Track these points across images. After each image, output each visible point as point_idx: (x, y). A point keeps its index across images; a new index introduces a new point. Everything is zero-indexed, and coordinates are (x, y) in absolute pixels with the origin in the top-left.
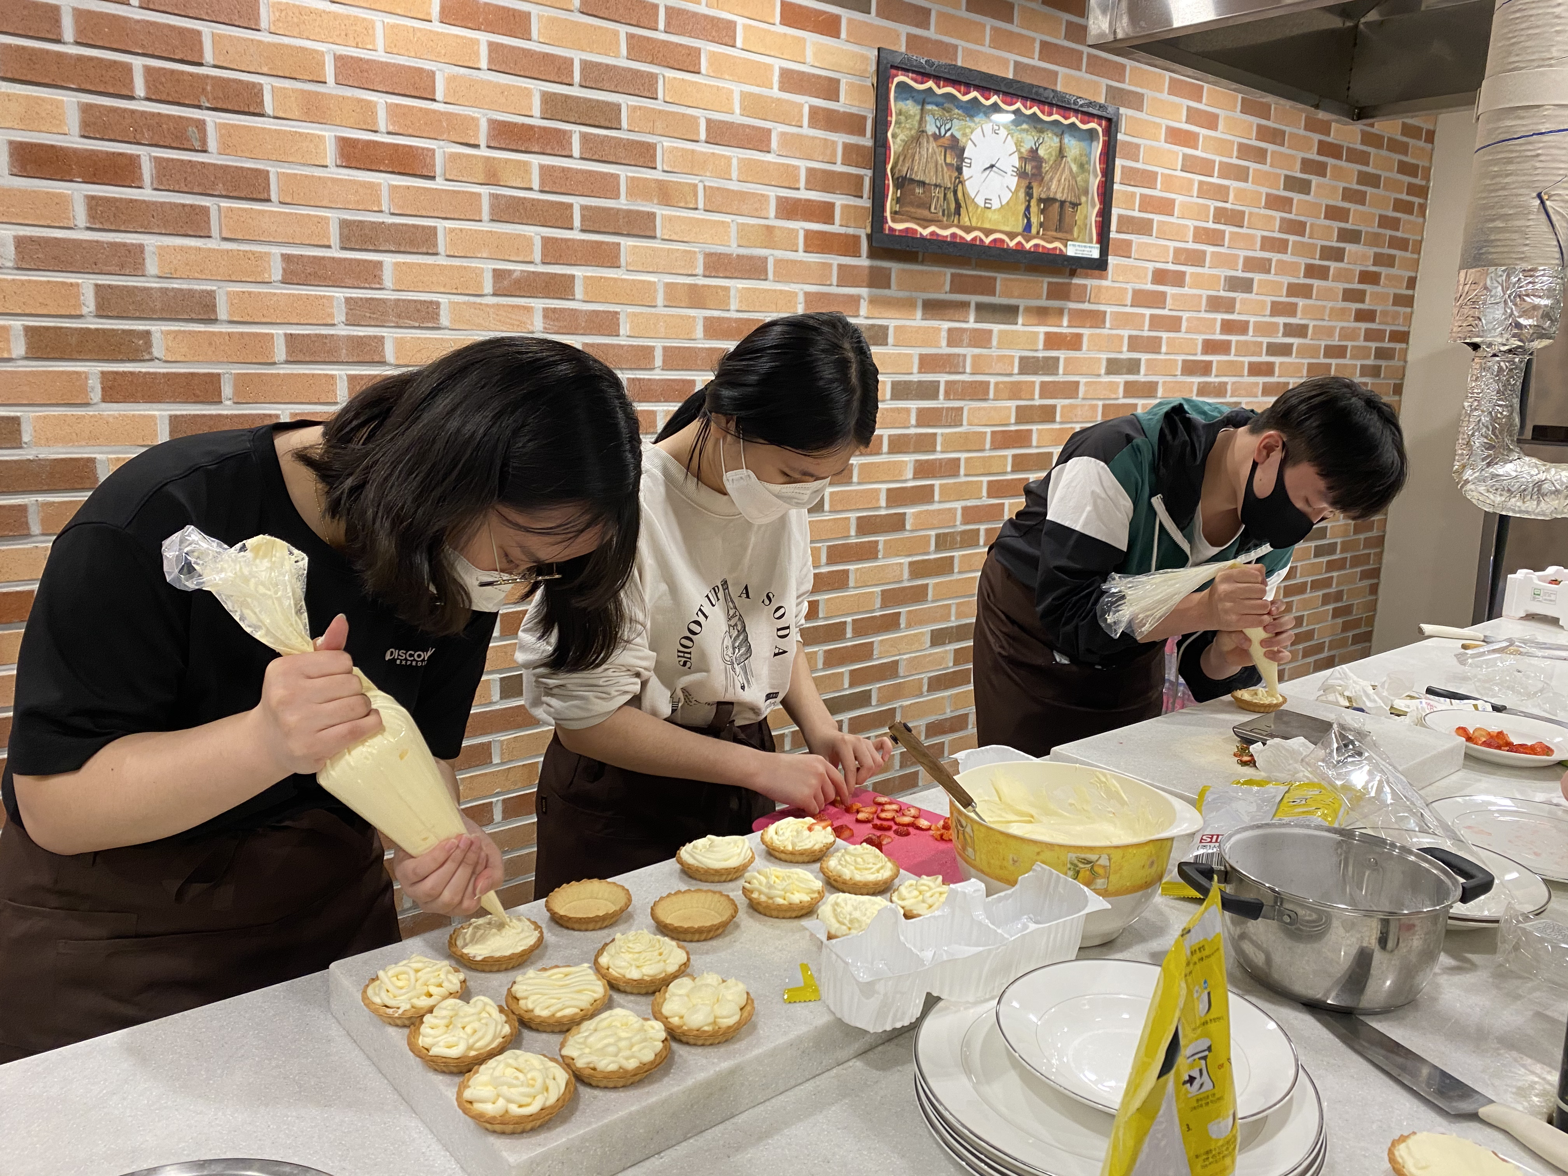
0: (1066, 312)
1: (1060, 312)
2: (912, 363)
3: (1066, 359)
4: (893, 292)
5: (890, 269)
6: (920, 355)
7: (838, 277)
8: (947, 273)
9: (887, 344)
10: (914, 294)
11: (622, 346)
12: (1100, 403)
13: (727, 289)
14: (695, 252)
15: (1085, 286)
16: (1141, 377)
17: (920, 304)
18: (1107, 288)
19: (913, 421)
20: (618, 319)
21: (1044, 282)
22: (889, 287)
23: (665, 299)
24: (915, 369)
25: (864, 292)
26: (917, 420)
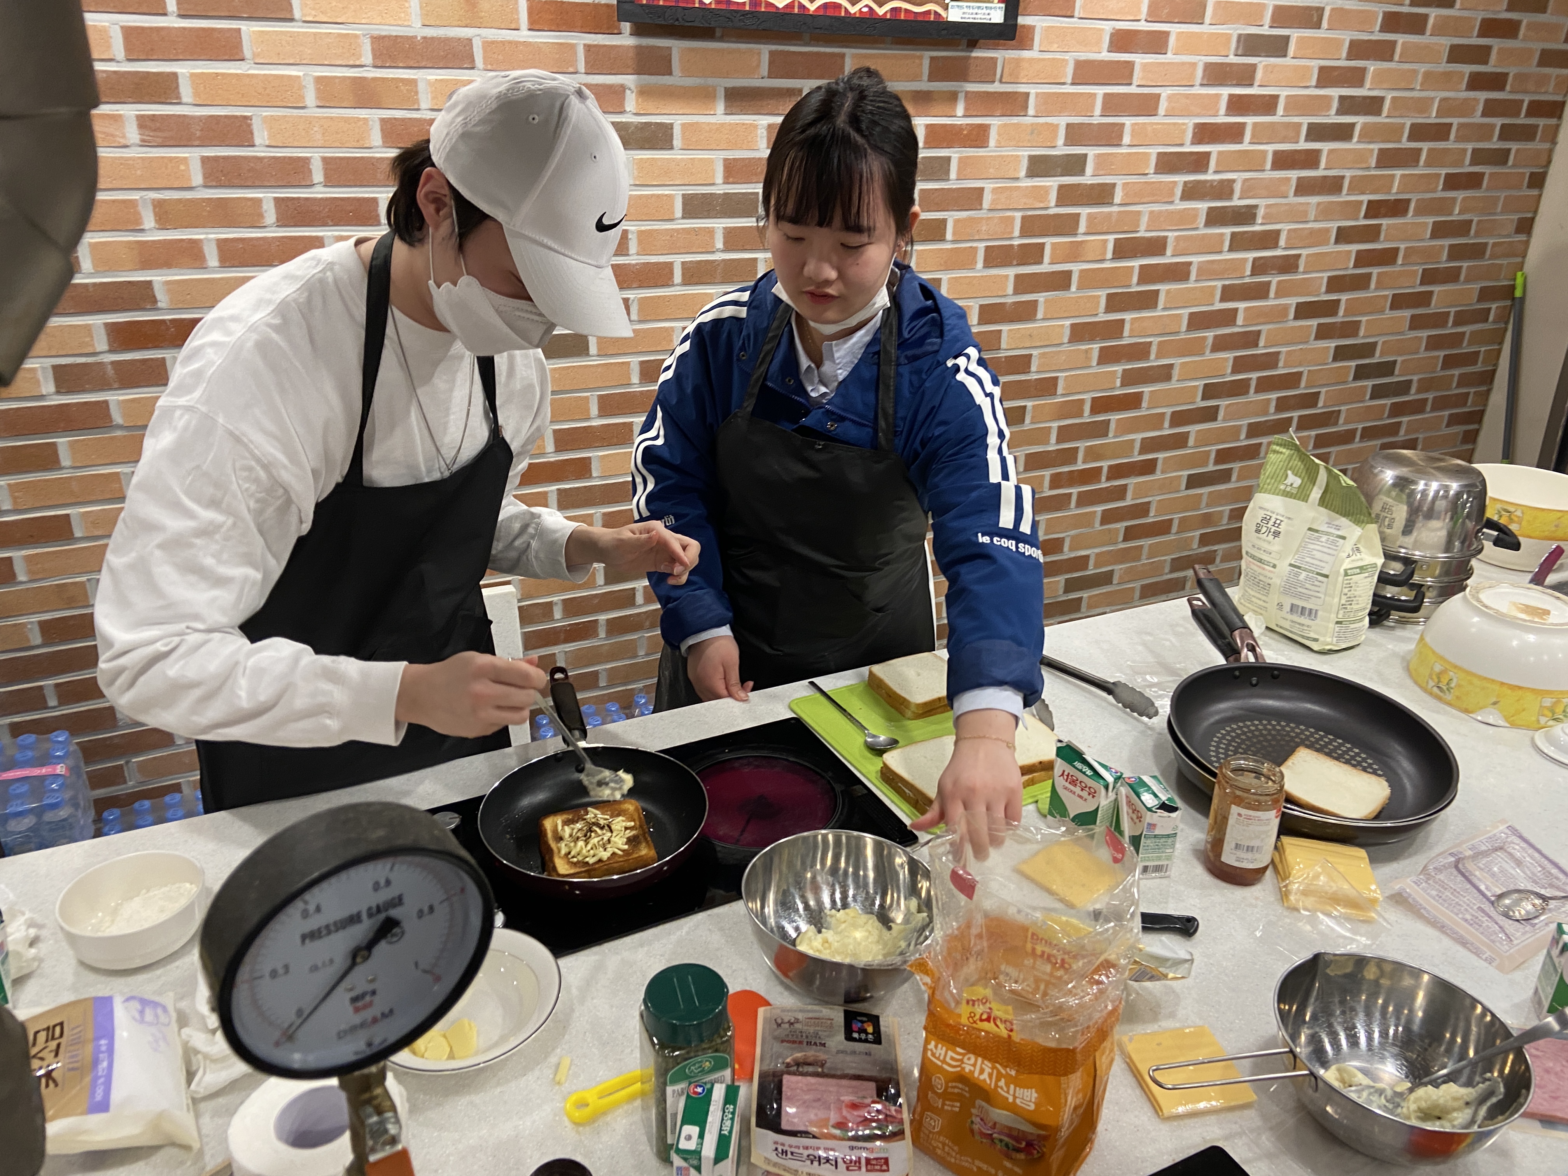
0: (961, 96)
1: (953, 97)
2: (713, 171)
3: (960, 159)
4: (677, 79)
5: (670, 48)
6: (725, 160)
7: (586, 63)
8: (764, 51)
9: (672, 148)
10: (711, 81)
11: (260, 159)
12: (1018, 215)
13: (413, 82)
14: (356, 36)
15: (994, 60)
16: (1088, 178)
17: (721, 93)
18: (1031, 60)
19: (720, 245)
20: (250, 125)
21: (925, 57)
22: (670, 73)
23: (317, 98)
24: (719, 179)
25: (629, 80)
26: (725, 243)
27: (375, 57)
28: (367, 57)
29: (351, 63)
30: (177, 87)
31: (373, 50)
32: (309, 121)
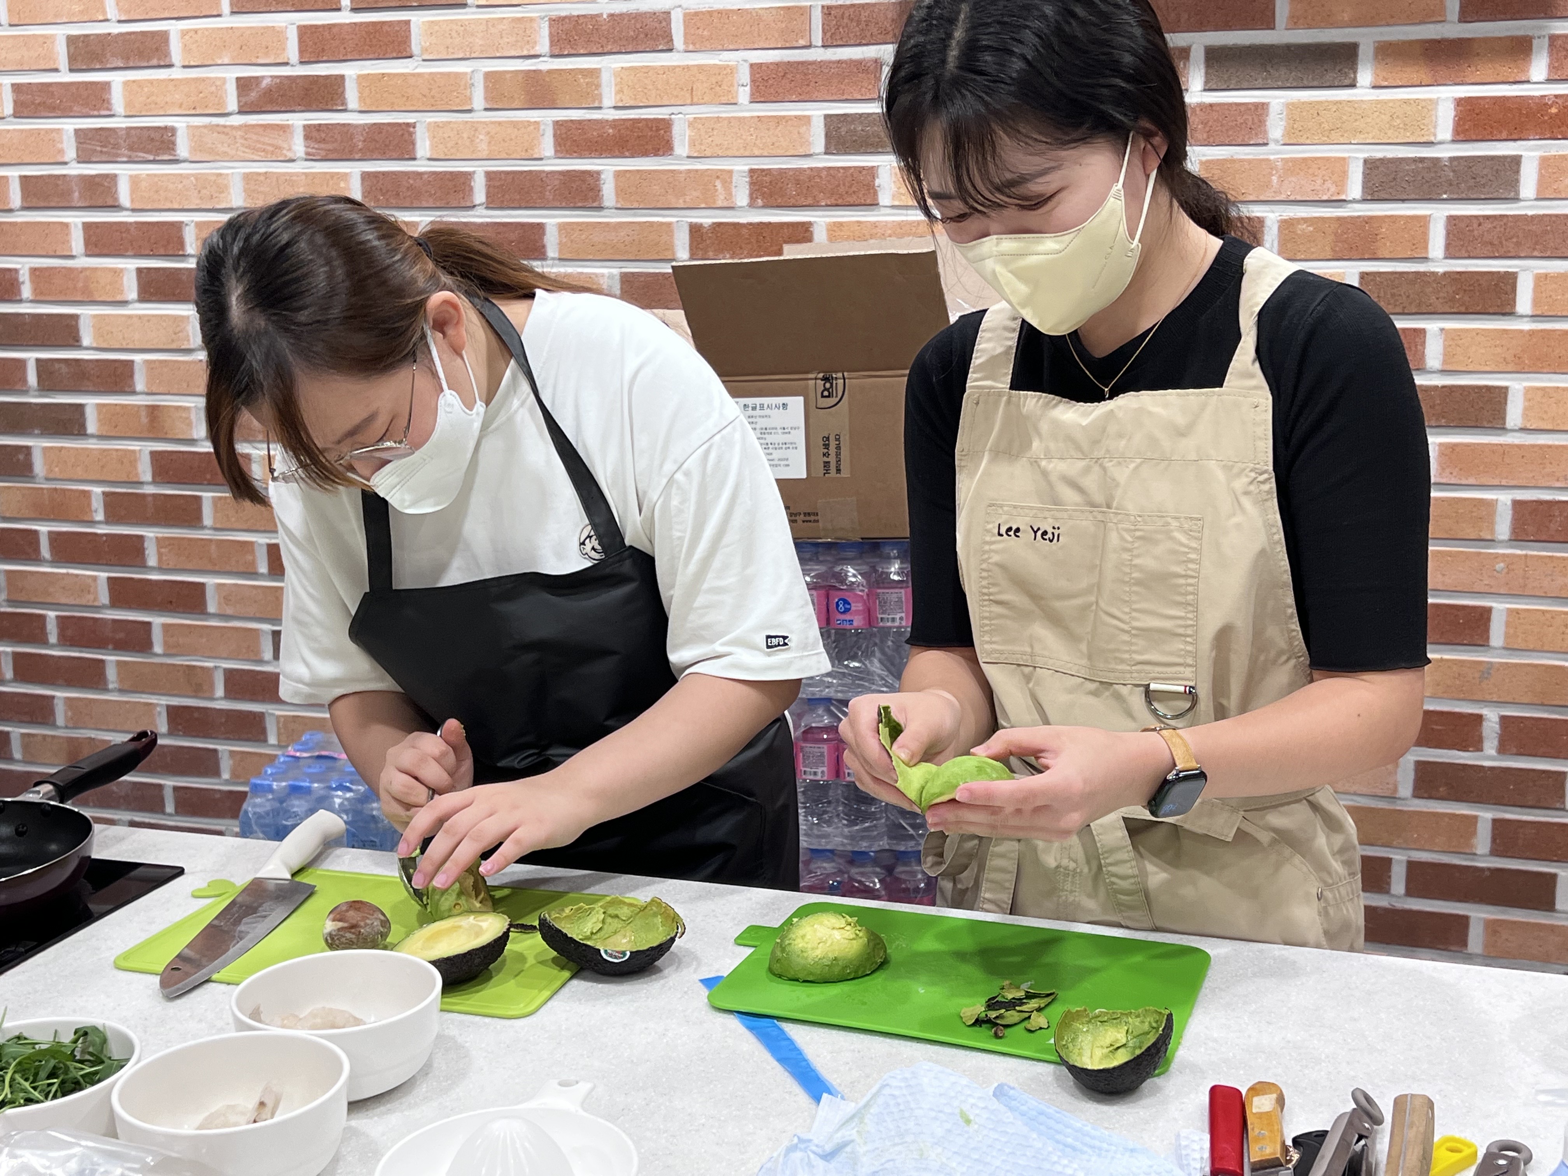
27: (552, 43)
28: (543, 45)
29: (525, 53)
30: (343, 92)
31: (551, 35)
32: (474, 127)
